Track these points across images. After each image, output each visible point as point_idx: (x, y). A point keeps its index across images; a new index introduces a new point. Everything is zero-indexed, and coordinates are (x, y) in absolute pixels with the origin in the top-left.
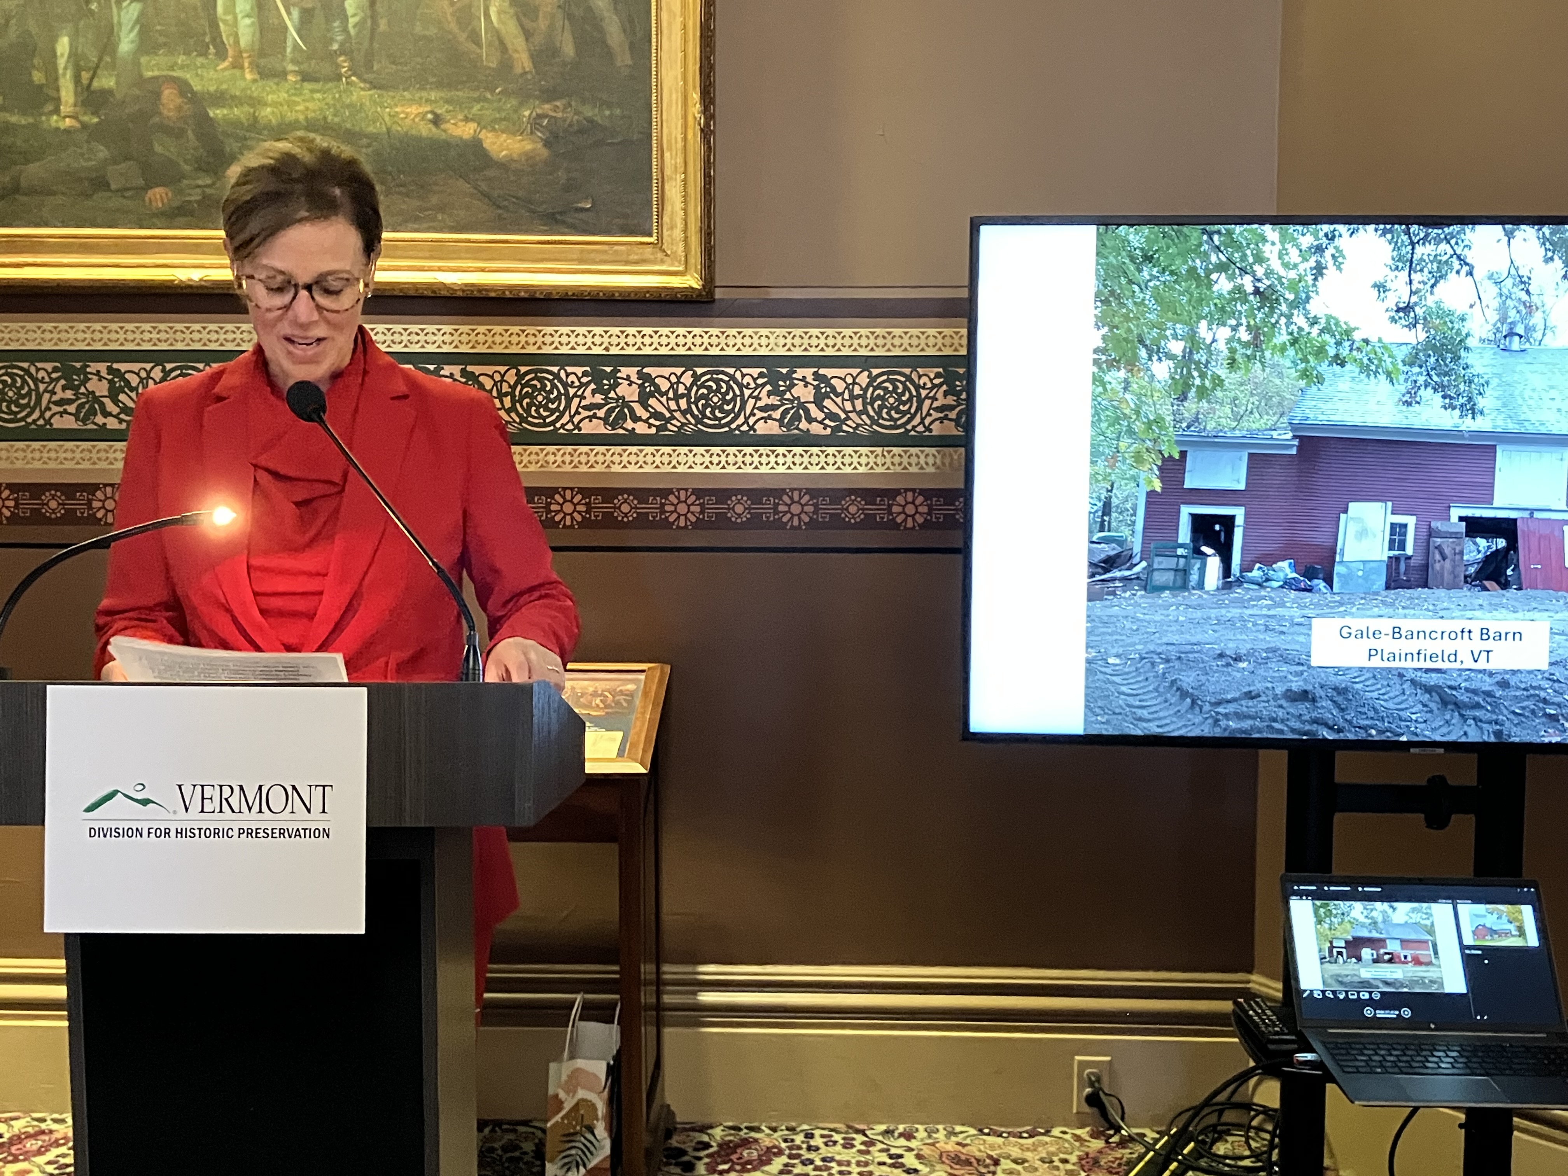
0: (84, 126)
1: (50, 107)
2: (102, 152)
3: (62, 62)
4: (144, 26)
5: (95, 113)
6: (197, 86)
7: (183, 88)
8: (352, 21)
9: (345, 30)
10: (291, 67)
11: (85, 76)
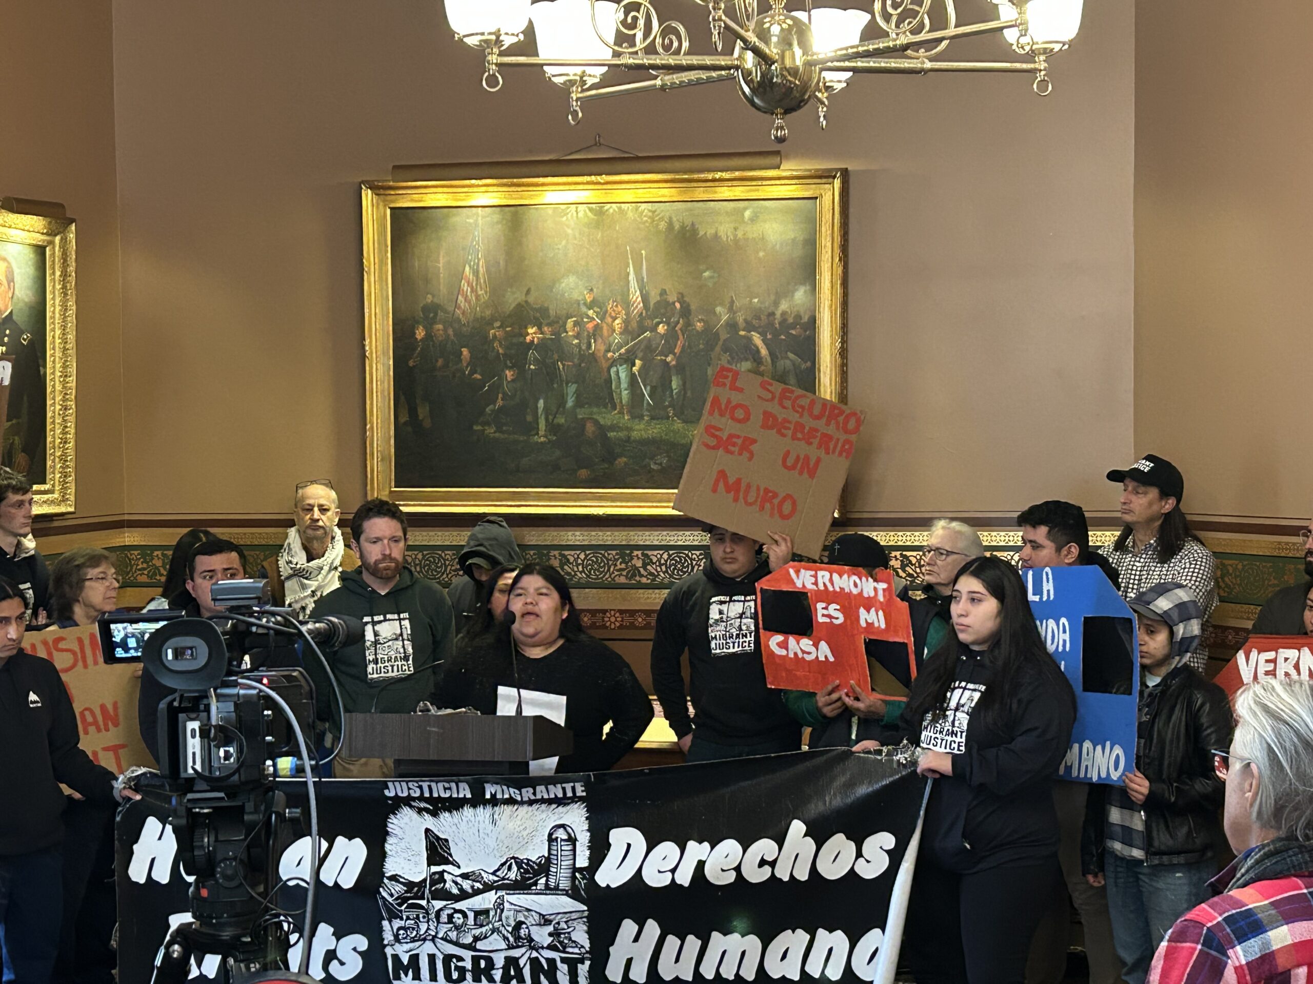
0: (550, 441)
1: (533, 433)
2: (558, 453)
3: (540, 411)
4: (578, 394)
5: (555, 435)
6: (602, 422)
7: (596, 422)
8: (675, 392)
9: (671, 396)
10: (646, 413)
11: (551, 417)
